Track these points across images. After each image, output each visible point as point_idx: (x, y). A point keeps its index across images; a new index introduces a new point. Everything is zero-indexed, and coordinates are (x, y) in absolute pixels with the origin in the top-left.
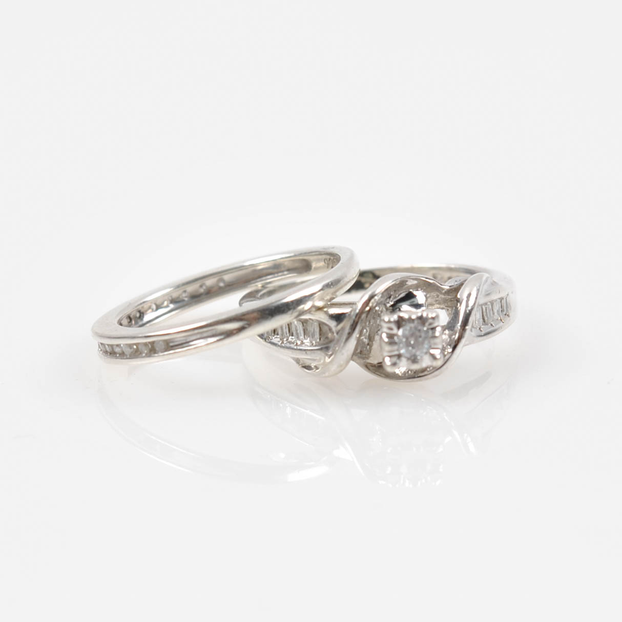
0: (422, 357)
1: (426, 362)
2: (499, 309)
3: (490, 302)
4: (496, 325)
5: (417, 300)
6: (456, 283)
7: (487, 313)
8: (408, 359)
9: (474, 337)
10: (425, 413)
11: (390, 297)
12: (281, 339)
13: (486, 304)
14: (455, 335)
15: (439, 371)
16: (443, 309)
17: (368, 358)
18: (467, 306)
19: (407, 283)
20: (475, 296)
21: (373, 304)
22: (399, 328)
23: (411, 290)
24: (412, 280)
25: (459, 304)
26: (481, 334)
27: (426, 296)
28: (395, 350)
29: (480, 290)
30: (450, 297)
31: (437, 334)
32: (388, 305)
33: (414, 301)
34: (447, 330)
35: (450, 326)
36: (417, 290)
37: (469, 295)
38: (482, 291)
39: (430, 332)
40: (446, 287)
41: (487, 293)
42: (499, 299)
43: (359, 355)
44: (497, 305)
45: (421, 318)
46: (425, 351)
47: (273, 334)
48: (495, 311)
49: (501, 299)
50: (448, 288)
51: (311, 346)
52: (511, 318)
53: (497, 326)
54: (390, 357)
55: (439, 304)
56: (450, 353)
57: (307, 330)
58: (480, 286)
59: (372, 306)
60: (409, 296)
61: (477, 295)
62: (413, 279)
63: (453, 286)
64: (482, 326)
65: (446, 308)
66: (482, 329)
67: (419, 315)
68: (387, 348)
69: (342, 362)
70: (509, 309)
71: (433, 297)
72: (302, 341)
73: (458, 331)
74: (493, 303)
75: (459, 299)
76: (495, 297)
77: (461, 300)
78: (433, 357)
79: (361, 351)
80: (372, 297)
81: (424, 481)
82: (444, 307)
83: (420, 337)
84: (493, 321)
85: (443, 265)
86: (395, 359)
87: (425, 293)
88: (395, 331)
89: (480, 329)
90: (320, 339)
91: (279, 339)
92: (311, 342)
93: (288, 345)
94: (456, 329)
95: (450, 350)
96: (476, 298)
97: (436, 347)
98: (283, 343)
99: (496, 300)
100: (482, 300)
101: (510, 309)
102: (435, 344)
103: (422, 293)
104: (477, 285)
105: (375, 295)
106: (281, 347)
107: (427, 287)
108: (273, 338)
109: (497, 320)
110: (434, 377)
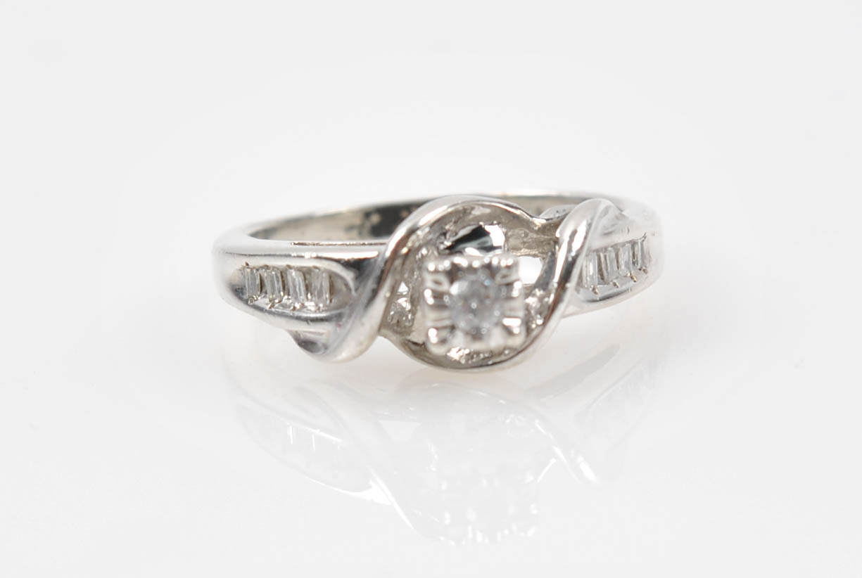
0: (489, 331)
1: (495, 340)
2: (629, 260)
3: (612, 247)
4: (622, 285)
5: (491, 240)
6: (557, 215)
7: (607, 264)
8: (467, 333)
9: (584, 302)
10: (508, 421)
11: (444, 234)
12: (270, 301)
13: (605, 249)
14: (549, 297)
15: (521, 356)
16: (535, 256)
17: (409, 334)
18: (569, 250)
19: (473, 212)
20: (584, 234)
21: (414, 242)
22: (452, 282)
23: (481, 223)
24: (481, 208)
25: (557, 247)
26: (595, 298)
27: (506, 234)
28: (446, 318)
29: (593, 225)
30: (546, 237)
31: (515, 293)
32: (442, 247)
33: (486, 242)
34: (537, 290)
35: (543, 283)
36: (492, 224)
37: (574, 233)
38: (596, 228)
39: (504, 290)
40: (539, 222)
41: (606, 231)
42: (630, 242)
43: (395, 328)
44: (624, 254)
45: (488, 267)
46: (495, 320)
47: (259, 293)
48: (622, 262)
49: (633, 243)
50: (544, 222)
51: (315, 312)
52: (650, 274)
53: (624, 287)
54: (437, 329)
55: (529, 248)
56: (540, 325)
57: (311, 284)
58: (592, 219)
59: (413, 246)
60: (478, 234)
61: (587, 233)
62: (483, 206)
63: (552, 219)
64: (598, 286)
65: (539, 255)
66: (597, 291)
67: (486, 261)
68: (432, 315)
69: (362, 338)
70: (646, 261)
71: (518, 237)
72: (303, 304)
73: (554, 291)
74: (619, 250)
75: (558, 238)
76: (619, 238)
77: (560, 242)
78: (508, 331)
79: (398, 322)
80: (412, 231)
81: (506, 532)
82: (537, 252)
83: (487, 297)
84: (617, 278)
85: (553, 193)
86: (445, 333)
87: (504, 230)
88: (445, 286)
89: (594, 289)
90: (331, 301)
91: (267, 300)
92: (317, 305)
93: (281, 310)
94: (550, 287)
95: (540, 322)
96: (585, 238)
97: (513, 314)
98: (272, 306)
99: (623, 245)
100: (597, 243)
101: (650, 261)
102: (511, 310)
103: (500, 229)
104: (589, 217)
105: (418, 229)
106: (270, 313)
107: (508, 219)
108: (259, 298)
109: (626, 276)
110: (515, 365)
